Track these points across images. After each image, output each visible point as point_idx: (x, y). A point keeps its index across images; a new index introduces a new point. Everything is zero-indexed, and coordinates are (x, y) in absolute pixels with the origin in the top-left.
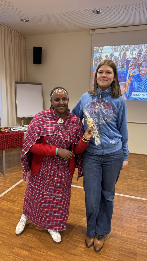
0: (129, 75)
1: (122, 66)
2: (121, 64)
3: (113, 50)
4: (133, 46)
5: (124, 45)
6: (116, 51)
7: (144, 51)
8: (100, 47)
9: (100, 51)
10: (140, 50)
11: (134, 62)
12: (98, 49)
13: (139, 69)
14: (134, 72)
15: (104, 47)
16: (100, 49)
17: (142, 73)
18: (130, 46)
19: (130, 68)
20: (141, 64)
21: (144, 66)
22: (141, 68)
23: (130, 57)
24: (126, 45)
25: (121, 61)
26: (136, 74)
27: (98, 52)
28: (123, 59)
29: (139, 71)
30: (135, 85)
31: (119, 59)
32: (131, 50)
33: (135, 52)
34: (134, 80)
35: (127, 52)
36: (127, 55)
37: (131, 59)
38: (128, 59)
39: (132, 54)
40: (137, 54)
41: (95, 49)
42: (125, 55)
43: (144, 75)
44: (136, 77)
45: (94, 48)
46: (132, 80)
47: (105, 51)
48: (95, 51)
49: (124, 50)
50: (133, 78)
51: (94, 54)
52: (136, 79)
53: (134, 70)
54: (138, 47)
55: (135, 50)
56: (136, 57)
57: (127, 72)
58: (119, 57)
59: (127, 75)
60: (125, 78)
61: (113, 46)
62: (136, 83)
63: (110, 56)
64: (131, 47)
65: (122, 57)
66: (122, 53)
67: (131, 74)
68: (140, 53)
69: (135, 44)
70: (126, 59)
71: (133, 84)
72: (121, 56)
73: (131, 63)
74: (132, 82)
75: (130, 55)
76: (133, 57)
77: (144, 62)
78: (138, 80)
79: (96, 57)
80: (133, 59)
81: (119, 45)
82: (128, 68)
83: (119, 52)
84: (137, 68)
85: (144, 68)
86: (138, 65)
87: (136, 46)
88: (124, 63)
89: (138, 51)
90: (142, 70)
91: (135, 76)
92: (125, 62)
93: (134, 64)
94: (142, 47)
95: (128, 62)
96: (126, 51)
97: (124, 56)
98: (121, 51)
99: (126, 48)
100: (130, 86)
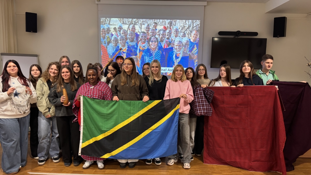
0: (140, 50)
1: (131, 40)
2: (131, 37)
3: (122, 22)
4: (142, 20)
5: (133, 18)
6: (125, 24)
7: (152, 26)
8: (108, 18)
9: (108, 22)
10: (148, 25)
11: (143, 37)
12: (105, 21)
13: (149, 44)
14: (144, 46)
15: (112, 19)
16: (108, 21)
17: (152, 48)
18: (139, 19)
19: (140, 43)
20: (150, 38)
21: (153, 40)
22: (150, 43)
23: (139, 31)
24: (135, 18)
25: (130, 35)
26: (146, 48)
27: (105, 23)
28: (132, 32)
29: (149, 45)
30: (146, 60)
31: (129, 32)
32: (139, 24)
33: (143, 26)
34: (144, 55)
35: (135, 26)
36: (136, 28)
37: (140, 33)
38: (137, 32)
39: (141, 28)
40: (145, 29)
41: (102, 20)
42: (134, 28)
43: (154, 50)
44: (147, 52)
45: (101, 18)
46: (143, 54)
47: (113, 23)
48: (102, 23)
49: (132, 24)
50: (143, 52)
51: (101, 25)
52: (146, 53)
53: (144, 45)
54: (146, 22)
55: (144, 24)
56: (145, 31)
57: (138, 46)
58: (128, 30)
59: (137, 49)
60: (135, 52)
61: (121, 19)
62: (146, 57)
63: (119, 29)
64: (140, 21)
65: (131, 31)
66: (131, 26)
67: (141, 48)
68: (148, 28)
69: (143, 18)
70: (135, 33)
71: (144, 58)
72: (130, 29)
73: (140, 36)
74: (143, 57)
75: (139, 29)
76: (142, 31)
77: (152, 36)
78: (148, 54)
79: (104, 29)
80: (142, 33)
81: (127, 18)
82: (138, 42)
83: (128, 25)
84: (146, 42)
85: (153, 43)
86: (148, 39)
87: (144, 20)
88: (133, 37)
89: (146, 25)
90: (151, 44)
91: (145, 51)
92: (135, 36)
93: (143, 38)
94: (150, 22)
95: (137, 36)
96: (135, 24)
97: (133, 30)
98: (130, 24)
99: (134, 22)
100: (141, 60)
